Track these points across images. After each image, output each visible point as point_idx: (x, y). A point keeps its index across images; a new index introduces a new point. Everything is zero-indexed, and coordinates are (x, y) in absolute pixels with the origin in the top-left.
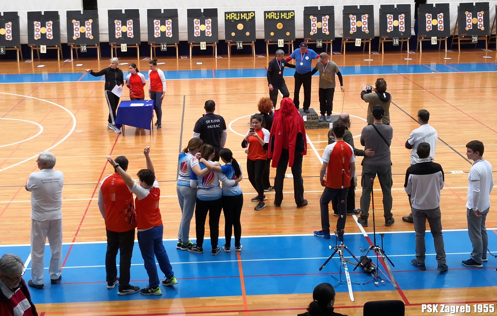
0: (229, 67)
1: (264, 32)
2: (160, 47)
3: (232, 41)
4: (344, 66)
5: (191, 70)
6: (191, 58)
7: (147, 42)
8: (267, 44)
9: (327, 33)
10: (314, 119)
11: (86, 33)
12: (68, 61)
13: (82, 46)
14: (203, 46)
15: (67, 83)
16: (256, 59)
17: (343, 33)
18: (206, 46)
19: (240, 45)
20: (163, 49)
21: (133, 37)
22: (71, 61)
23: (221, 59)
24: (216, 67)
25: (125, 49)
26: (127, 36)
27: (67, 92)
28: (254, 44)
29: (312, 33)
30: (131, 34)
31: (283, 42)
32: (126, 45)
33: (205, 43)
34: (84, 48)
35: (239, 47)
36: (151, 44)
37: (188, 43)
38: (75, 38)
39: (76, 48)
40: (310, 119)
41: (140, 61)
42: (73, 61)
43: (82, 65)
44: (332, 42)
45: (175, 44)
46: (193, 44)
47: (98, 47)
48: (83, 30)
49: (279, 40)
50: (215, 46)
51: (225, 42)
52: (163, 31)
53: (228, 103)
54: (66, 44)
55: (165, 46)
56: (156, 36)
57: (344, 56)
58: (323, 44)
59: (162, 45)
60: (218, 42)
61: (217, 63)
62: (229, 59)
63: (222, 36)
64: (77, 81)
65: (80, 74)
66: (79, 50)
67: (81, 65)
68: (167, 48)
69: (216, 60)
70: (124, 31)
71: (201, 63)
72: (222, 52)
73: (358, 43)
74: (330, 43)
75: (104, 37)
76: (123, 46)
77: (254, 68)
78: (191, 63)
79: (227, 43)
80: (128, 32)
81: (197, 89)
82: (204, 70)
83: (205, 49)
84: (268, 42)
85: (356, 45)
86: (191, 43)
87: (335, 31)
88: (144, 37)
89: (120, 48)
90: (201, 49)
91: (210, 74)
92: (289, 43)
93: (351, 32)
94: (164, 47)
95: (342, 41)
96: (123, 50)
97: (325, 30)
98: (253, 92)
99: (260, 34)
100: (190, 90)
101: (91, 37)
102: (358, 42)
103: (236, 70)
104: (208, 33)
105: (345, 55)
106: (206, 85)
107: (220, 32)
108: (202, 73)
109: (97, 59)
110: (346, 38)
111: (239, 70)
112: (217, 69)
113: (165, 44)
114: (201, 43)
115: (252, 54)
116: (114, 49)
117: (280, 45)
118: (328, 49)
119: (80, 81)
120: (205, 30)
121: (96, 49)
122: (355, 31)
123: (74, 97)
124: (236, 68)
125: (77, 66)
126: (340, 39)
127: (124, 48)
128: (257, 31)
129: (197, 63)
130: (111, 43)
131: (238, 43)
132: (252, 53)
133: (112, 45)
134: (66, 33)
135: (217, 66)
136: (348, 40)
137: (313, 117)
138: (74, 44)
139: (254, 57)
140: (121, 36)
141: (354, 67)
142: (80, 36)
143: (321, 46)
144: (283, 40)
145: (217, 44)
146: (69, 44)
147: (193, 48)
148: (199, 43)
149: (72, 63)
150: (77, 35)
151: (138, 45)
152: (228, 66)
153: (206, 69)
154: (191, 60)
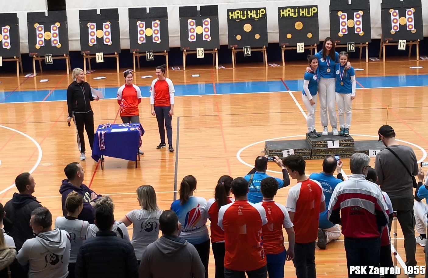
0: (234, 79)
1: (278, 34)
2: (146, 56)
3: (237, 46)
4: (384, 76)
5: (185, 84)
6: (184, 69)
7: (129, 50)
8: (282, 49)
9: (361, 33)
10: (348, 144)
11: (52, 40)
12: (30, 76)
13: (47, 57)
14: (201, 53)
15: (29, 104)
16: (268, 69)
17: (381, 33)
18: (204, 53)
19: (248, 52)
20: (149, 58)
21: (111, 44)
22: (33, 76)
23: (224, 70)
24: (218, 80)
25: (101, 60)
26: (104, 43)
27: (29, 116)
28: (266, 49)
29: (341, 34)
30: (107, 40)
31: (303, 46)
32: (102, 54)
33: (202, 49)
34: (49, 59)
35: (246, 54)
36: (134, 53)
37: (181, 50)
38: (38, 46)
39: (40, 59)
40: (343, 145)
41: (120, 74)
42: (36, 75)
43: (48, 80)
44: (367, 45)
45: (164, 52)
46: (187, 51)
47: (67, 57)
48: (48, 36)
49: (298, 44)
50: (215, 53)
51: (229, 48)
52: (149, 35)
53: (233, 126)
54: (28, 54)
55: (152, 54)
56: (139, 42)
57: (384, 63)
58: (355, 48)
59: (148, 53)
60: (219, 48)
61: (219, 74)
62: (234, 70)
63: (224, 40)
64: (42, 101)
65: (46, 92)
66: (44, 61)
67: (46, 80)
68: (154, 56)
69: (217, 70)
70: (100, 37)
71: (198, 75)
72: (225, 60)
73: (402, 46)
74: (365, 47)
75: (75, 45)
76: (98, 55)
77: (266, 80)
78: (185, 75)
79: (231, 49)
80: (105, 37)
81: (192, 108)
82: (202, 84)
83: (203, 57)
84: (284, 46)
85: (399, 48)
86: (185, 50)
87: (371, 30)
88: (125, 44)
89: (95, 58)
90: (198, 57)
91: (209, 89)
92: (311, 48)
93: (393, 31)
94: (150, 56)
95: (380, 43)
96: (98, 60)
97: (358, 30)
98: (267, 111)
99: (273, 36)
100: (184, 111)
101: (59, 45)
102: (402, 44)
103: (243, 83)
104: (207, 37)
105: (385, 61)
106: (205, 103)
107: (221, 35)
108: (199, 87)
109: (66, 73)
110: (386, 39)
111: (247, 83)
112: (218, 82)
113: (152, 52)
114: (198, 49)
115: (263, 63)
116: (87, 59)
117: (300, 49)
118: (362, 54)
119: (45, 100)
120: (202, 33)
121: (65, 59)
122: (398, 31)
123: (38, 121)
124: (243, 81)
125: (41, 81)
126: (377, 41)
127: (100, 58)
128: (269, 32)
129: (193, 76)
130: (83, 52)
131: (245, 49)
132: (263, 61)
133: (84, 55)
134: (28, 41)
135: (219, 78)
136: (389, 42)
137: (347, 142)
138: (37, 54)
139: (265, 66)
140: (95, 43)
141: (398, 76)
142: (44, 44)
143: (353, 51)
144: (303, 44)
145: (218, 50)
146: (31, 54)
147: (187, 57)
148: (195, 49)
149: (35, 78)
150: (41, 43)
151: (117, 54)
152: (232, 79)
153: (204, 83)
154: (184, 71)
